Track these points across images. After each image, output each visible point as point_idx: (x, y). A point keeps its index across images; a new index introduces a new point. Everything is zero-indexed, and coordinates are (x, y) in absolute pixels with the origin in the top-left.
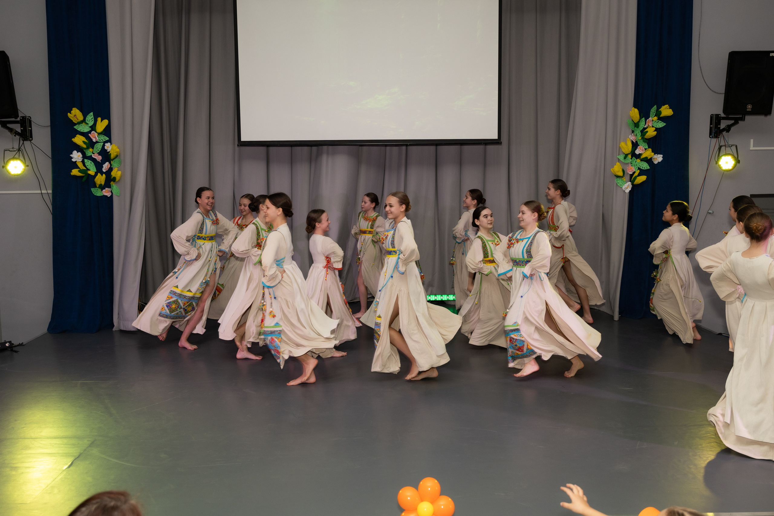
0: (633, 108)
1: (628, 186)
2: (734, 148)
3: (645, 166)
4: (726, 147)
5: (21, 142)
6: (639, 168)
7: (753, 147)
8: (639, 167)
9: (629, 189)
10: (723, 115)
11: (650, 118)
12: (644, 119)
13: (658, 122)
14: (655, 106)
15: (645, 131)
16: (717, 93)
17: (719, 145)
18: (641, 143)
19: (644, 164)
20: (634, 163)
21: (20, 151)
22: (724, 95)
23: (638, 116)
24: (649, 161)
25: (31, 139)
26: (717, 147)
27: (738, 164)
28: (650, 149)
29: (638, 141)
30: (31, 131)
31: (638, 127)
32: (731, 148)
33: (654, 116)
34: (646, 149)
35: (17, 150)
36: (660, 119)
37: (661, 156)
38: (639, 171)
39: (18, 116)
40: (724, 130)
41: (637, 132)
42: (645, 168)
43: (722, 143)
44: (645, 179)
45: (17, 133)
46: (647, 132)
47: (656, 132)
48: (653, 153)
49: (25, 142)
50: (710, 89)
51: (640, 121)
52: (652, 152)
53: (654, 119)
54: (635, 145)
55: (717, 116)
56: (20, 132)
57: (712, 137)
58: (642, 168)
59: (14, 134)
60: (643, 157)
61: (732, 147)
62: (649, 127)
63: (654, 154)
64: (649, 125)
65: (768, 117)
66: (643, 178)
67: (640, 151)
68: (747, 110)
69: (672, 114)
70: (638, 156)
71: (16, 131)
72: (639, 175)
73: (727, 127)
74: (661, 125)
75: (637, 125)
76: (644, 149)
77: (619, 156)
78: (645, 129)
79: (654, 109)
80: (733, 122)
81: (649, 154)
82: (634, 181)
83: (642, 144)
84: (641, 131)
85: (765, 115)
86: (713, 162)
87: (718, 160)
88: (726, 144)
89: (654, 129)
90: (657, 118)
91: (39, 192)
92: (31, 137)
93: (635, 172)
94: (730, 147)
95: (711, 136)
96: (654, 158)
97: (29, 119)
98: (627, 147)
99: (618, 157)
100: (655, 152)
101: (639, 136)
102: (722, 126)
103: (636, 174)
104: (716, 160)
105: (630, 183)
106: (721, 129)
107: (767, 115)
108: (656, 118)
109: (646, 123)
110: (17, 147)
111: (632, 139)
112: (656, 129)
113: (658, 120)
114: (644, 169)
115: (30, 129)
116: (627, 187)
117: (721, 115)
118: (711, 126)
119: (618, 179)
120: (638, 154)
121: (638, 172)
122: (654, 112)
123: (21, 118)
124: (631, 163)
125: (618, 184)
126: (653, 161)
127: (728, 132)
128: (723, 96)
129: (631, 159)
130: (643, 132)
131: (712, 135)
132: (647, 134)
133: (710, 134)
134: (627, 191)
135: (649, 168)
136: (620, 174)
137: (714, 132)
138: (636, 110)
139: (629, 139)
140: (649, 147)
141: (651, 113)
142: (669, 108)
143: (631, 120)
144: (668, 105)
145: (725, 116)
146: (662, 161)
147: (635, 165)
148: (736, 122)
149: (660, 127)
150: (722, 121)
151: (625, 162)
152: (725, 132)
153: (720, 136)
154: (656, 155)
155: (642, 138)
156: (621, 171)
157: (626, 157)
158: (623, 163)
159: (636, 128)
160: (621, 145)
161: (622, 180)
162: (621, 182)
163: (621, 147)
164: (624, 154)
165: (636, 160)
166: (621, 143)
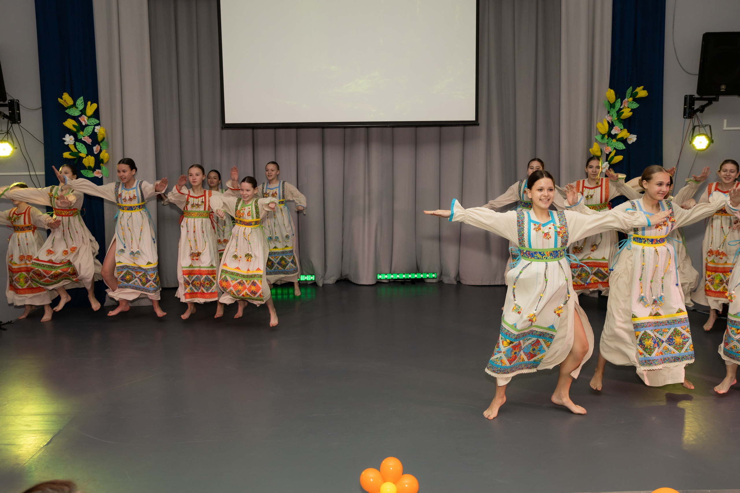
0: (609, 89)
1: (606, 166)
2: (707, 128)
3: (621, 146)
4: (699, 127)
5: (10, 125)
7: (727, 127)
8: (615, 147)
10: (697, 96)
11: (626, 99)
12: (619, 100)
13: (633, 103)
14: (631, 88)
15: (621, 112)
16: (691, 74)
17: (693, 126)
18: (617, 124)
19: (619, 144)
20: (610, 143)
21: (9, 134)
22: (697, 76)
23: (614, 97)
24: (624, 141)
25: (19, 122)
26: (691, 127)
27: (712, 144)
28: (626, 130)
29: (614, 122)
30: (19, 114)
31: (614, 108)
32: (704, 129)
33: (629, 97)
34: (621, 130)
35: (5, 133)
36: (635, 100)
38: (615, 151)
39: (6, 100)
40: (698, 110)
41: (613, 113)
43: (696, 124)
44: (622, 159)
45: (5, 116)
46: (623, 112)
47: (631, 113)
48: (629, 134)
49: (13, 125)
50: (685, 71)
51: (616, 102)
52: (628, 132)
53: (629, 100)
54: (611, 126)
55: (691, 96)
56: (8, 115)
57: (686, 117)
58: (617, 148)
59: (3, 117)
60: (618, 137)
61: (706, 127)
62: (625, 108)
64: (626, 106)
66: (619, 158)
67: (615, 131)
68: (721, 90)
69: (646, 96)
70: (614, 137)
71: (4, 114)
72: (616, 155)
73: (701, 107)
74: (635, 106)
75: (612, 106)
77: (597, 136)
78: (620, 110)
79: (629, 90)
80: (706, 102)
81: (625, 135)
82: (611, 161)
83: (618, 125)
84: (616, 112)
86: (687, 142)
88: (700, 124)
89: (630, 109)
90: (633, 99)
91: (28, 173)
92: (20, 120)
93: (610, 153)
94: (703, 127)
96: (629, 139)
97: (17, 103)
98: (603, 128)
99: (595, 137)
100: (630, 132)
101: (614, 117)
103: (612, 154)
104: (690, 140)
105: (607, 163)
106: (695, 109)
108: (631, 99)
109: (621, 104)
110: (5, 129)
111: (608, 119)
112: (632, 110)
113: (633, 101)
114: (619, 149)
115: (18, 112)
117: (694, 95)
118: (685, 107)
120: (614, 134)
121: (614, 153)
122: (630, 93)
123: (9, 101)
124: (607, 144)
126: (628, 141)
127: (702, 112)
128: (697, 78)
129: (608, 139)
130: (619, 112)
132: (623, 115)
133: (684, 115)
135: (624, 148)
136: (599, 154)
137: (688, 112)
138: (612, 91)
139: (605, 120)
140: (624, 128)
141: (627, 94)
142: (644, 89)
143: (607, 101)
144: (643, 87)
145: (699, 97)
146: (636, 141)
147: (611, 145)
148: (710, 102)
149: (635, 108)
150: (696, 102)
151: (602, 142)
152: (699, 112)
153: (693, 116)
154: (632, 135)
155: (618, 119)
156: (598, 151)
157: (603, 137)
158: (600, 144)
159: (612, 109)
160: (598, 126)
163: (598, 128)
164: (601, 134)
165: (612, 140)
166: (598, 123)
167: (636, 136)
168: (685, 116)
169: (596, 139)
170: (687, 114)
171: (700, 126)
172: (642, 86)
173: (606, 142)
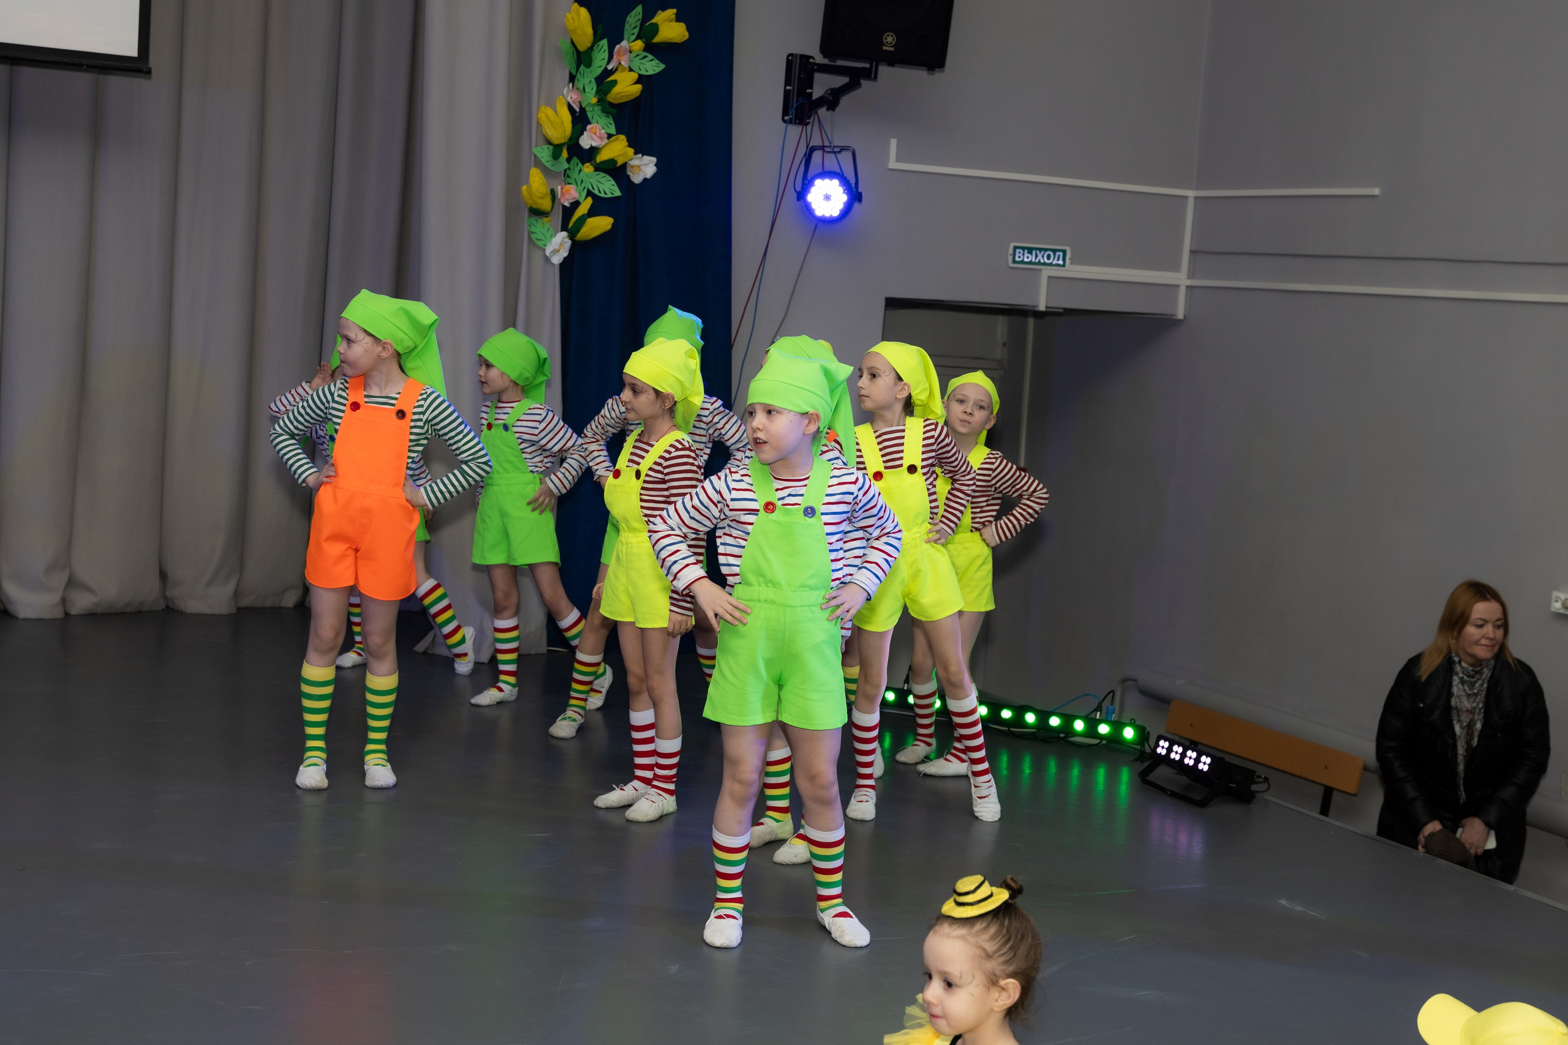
0: (576, 5)
1: (561, 244)
2: (846, 158)
3: (608, 188)
4: (824, 151)
6: (588, 190)
7: (897, 160)
8: (590, 188)
9: (564, 253)
10: (819, 59)
11: (624, 43)
12: (604, 43)
13: (645, 57)
14: (639, 9)
15: (609, 79)
17: (807, 147)
18: (596, 117)
19: (602, 180)
20: (574, 174)
23: (589, 30)
24: (617, 171)
26: (802, 150)
27: (854, 206)
28: (623, 137)
29: (587, 109)
31: (589, 65)
32: (836, 157)
33: (633, 37)
34: (610, 136)
36: (653, 49)
37: (652, 162)
38: (590, 201)
40: (821, 102)
41: (586, 81)
42: (605, 193)
43: (816, 141)
44: (609, 227)
46: (615, 82)
47: (639, 87)
48: (632, 150)
51: (595, 47)
52: (629, 146)
53: (634, 48)
54: (580, 120)
55: (805, 58)
57: (791, 119)
58: (596, 192)
60: (602, 157)
61: (844, 153)
62: (619, 69)
63: (636, 153)
64: (623, 63)
65: (938, 75)
66: (602, 224)
67: (593, 139)
68: (884, 48)
69: (684, 40)
70: (588, 155)
72: (592, 212)
73: (831, 94)
74: (652, 67)
75: (582, 58)
76: (606, 136)
77: (539, 149)
78: (607, 73)
79: (634, 17)
80: (844, 80)
81: (621, 153)
82: (578, 231)
83: (599, 120)
84: (595, 79)
85: (929, 69)
86: (790, 193)
87: (803, 188)
88: (827, 143)
89: (634, 76)
90: (643, 45)
93: (576, 204)
94: (835, 152)
95: (787, 118)
96: (632, 167)
98: (556, 124)
99: (534, 150)
100: (640, 147)
101: (590, 95)
102: (817, 92)
103: (583, 209)
104: (798, 190)
105: (565, 234)
106: (814, 98)
107: (934, 70)
109: (611, 57)
111: (569, 99)
112: (641, 79)
113: (645, 50)
114: (602, 195)
116: (558, 246)
117: (812, 57)
118: (788, 88)
119: (533, 219)
120: (587, 147)
121: (586, 205)
122: (636, 27)
124: (568, 176)
125: (534, 236)
126: (629, 173)
127: (833, 110)
129: (569, 160)
130: (604, 81)
131: (790, 113)
132: (616, 89)
133: (785, 112)
134: (557, 260)
135: (618, 193)
136: (546, 204)
137: (795, 106)
138: (584, 12)
139: (564, 101)
140: (619, 132)
141: (627, 27)
142: (679, 18)
143: (569, 41)
144: (675, 11)
145: (826, 61)
146: (654, 176)
147: (579, 183)
148: (855, 79)
149: (650, 72)
150: (818, 76)
151: (553, 169)
152: (825, 108)
153: (809, 119)
154: (640, 155)
155: (599, 101)
156: (546, 195)
157: (556, 156)
158: (546, 171)
159: (582, 68)
160: (542, 115)
161: (543, 224)
162: (540, 228)
163: (541, 122)
164: (550, 143)
165: (580, 165)
166: (542, 108)
167: (654, 160)
168: (788, 115)
169: (535, 155)
170: (794, 111)
171: (827, 149)
172: (672, 8)
173: (565, 170)
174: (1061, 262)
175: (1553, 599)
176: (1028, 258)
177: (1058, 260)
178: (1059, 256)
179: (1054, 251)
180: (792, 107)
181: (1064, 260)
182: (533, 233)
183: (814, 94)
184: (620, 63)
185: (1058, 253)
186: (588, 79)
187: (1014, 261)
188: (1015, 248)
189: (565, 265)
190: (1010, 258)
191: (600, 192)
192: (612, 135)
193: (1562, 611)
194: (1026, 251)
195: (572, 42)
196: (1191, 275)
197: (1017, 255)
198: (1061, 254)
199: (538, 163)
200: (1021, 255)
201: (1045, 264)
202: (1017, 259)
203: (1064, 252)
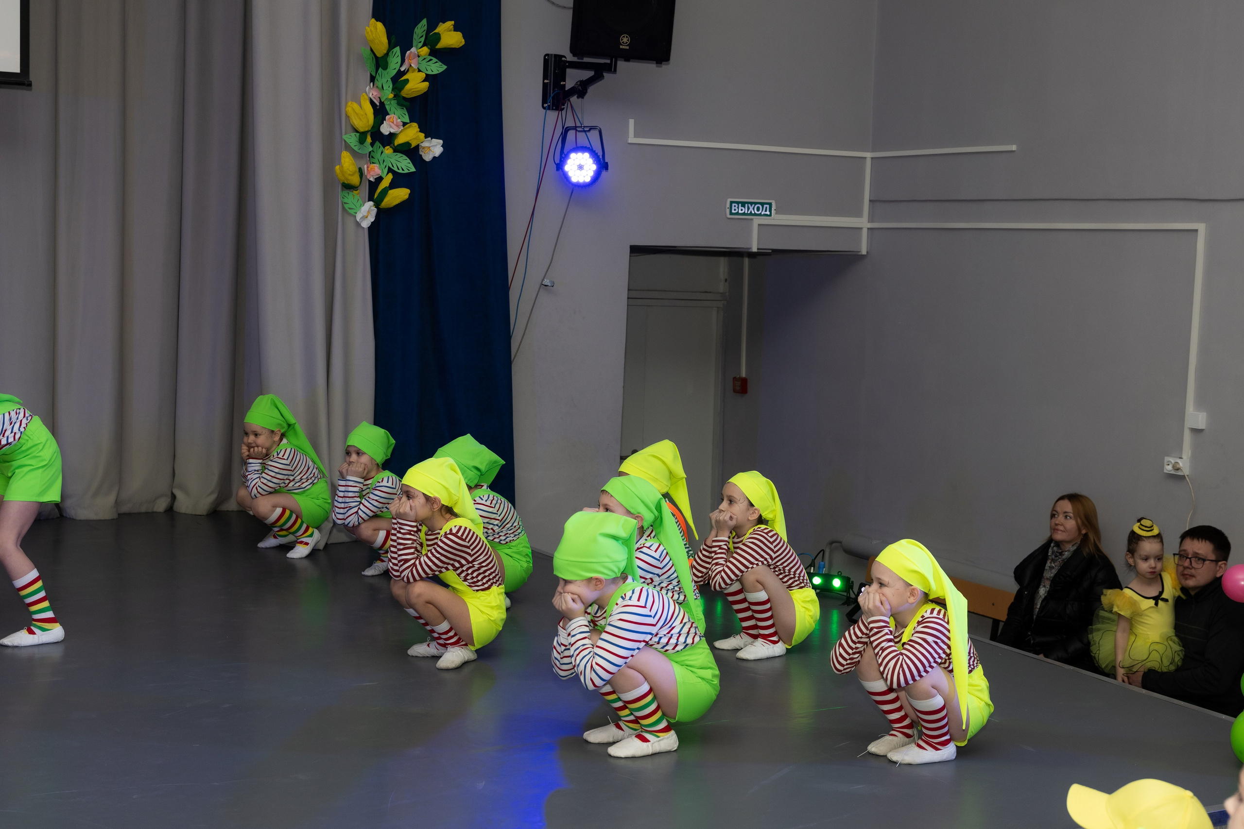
0: (373, 20)
1: (369, 212)
2: (594, 135)
3: (405, 165)
4: (576, 130)
6: (389, 167)
7: (635, 137)
8: (391, 166)
9: (372, 219)
10: (570, 57)
11: (413, 50)
12: (398, 49)
13: (431, 60)
14: (424, 22)
15: (402, 79)
16: (558, 6)
17: (563, 128)
18: (393, 109)
19: (400, 159)
20: (377, 155)
22: (571, 11)
23: (385, 40)
24: (411, 152)
26: (559, 130)
27: (602, 173)
28: (415, 125)
29: (386, 103)
31: (385, 68)
32: (587, 135)
33: (421, 44)
34: (404, 124)
36: (436, 53)
37: (439, 143)
38: (390, 176)
40: (573, 91)
41: (384, 80)
42: (403, 170)
43: (570, 123)
44: (407, 197)
46: (407, 81)
47: (427, 84)
48: (423, 135)
51: (390, 53)
52: (420, 131)
53: (421, 53)
54: (380, 112)
55: (558, 58)
57: (549, 106)
58: (396, 169)
60: (399, 141)
61: (592, 131)
62: (410, 70)
63: (426, 137)
64: (412, 65)
65: (665, 67)
66: (401, 194)
67: (391, 127)
68: (621, 47)
69: (461, 45)
70: (388, 140)
72: (393, 185)
73: (580, 85)
74: (437, 68)
75: (380, 63)
76: (402, 124)
77: (348, 136)
78: (401, 74)
79: (421, 28)
80: (591, 73)
81: (414, 137)
82: (382, 201)
83: (396, 112)
84: (391, 78)
85: (657, 63)
86: (551, 165)
87: (561, 160)
88: (578, 124)
89: (422, 76)
90: (429, 51)
93: (380, 179)
94: (585, 131)
95: (545, 105)
96: (424, 148)
98: (361, 116)
99: (344, 137)
100: (429, 132)
101: (387, 92)
102: (569, 84)
103: (386, 183)
104: (557, 161)
105: (371, 203)
106: (566, 89)
107: (661, 63)
108: (426, 50)
109: (403, 61)
111: (371, 96)
112: (428, 78)
113: (430, 54)
114: (401, 171)
116: (366, 214)
117: (566, 58)
118: (546, 81)
119: (345, 193)
120: (387, 133)
121: (387, 180)
122: (422, 36)
124: (372, 157)
125: (346, 206)
126: (421, 153)
127: (583, 98)
128: (568, 15)
129: (372, 145)
130: (398, 80)
131: (549, 101)
132: (408, 87)
133: (544, 101)
134: (366, 224)
135: (413, 169)
136: (355, 180)
137: (552, 95)
138: (380, 25)
139: (367, 98)
140: (412, 121)
141: (415, 36)
142: (456, 29)
143: (369, 48)
144: (453, 22)
145: (575, 59)
146: (442, 155)
147: (381, 162)
148: (599, 72)
149: (435, 72)
150: (569, 71)
151: (359, 151)
152: (576, 97)
153: (564, 105)
154: (430, 138)
155: (395, 96)
156: (355, 172)
157: (362, 141)
158: (355, 154)
159: (380, 70)
160: (349, 109)
161: (354, 196)
162: (351, 199)
163: (349, 115)
164: (357, 131)
165: (382, 148)
166: (349, 103)
167: (441, 142)
168: (547, 103)
169: (345, 141)
170: (551, 99)
171: (578, 129)
172: (451, 20)
173: (370, 152)
174: (768, 213)
175: (1166, 463)
176: (742, 210)
177: (766, 211)
178: (766, 207)
179: (763, 204)
180: (550, 96)
181: (770, 211)
182: (345, 203)
183: (566, 85)
184: (411, 65)
185: (765, 206)
186: (385, 78)
187: (731, 213)
188: (732, 203)
189: (372, 228)
190: (728, 211)
191: (398, 169)
192: (407, 123)
193: (1173, 472)
194: (740, 205)
195: (372, 50)
196: (871, 219)
197: (733, 208)
198: (768, 206)
199: (348, 148)
200: (736, 208)
201: (755, 214)
202: (733, 211)
203: (770, 204)
